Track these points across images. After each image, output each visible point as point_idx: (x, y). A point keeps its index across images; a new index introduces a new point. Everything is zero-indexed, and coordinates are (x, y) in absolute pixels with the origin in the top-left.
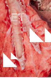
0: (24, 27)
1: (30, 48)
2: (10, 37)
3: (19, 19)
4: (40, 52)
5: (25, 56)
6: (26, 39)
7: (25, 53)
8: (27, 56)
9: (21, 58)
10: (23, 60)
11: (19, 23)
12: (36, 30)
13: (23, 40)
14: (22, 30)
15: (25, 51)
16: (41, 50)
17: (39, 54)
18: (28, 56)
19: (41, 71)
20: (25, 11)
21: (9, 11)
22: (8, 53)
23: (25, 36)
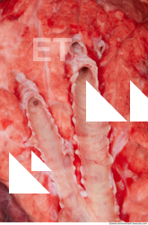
0: (68, 155)
1: (50, 93)
2: (115, 129)
3: (85, 179)
4: (21, 77)
5: (67, 69)
6: (63, 117)
7: (69, 79)
8: (63, 71)
9: (81, 65)
10: (74, 60)
11: (84, 170)
12: (28, 145)
13: (72, 116)
14: (75, 147)
15: (67, 86)
16: (17, 83)
17: (22, 71)
18: (58, 70)
20: (62, 206)
21: (117, 208)
22: (122, 85)
23: (65, 125)
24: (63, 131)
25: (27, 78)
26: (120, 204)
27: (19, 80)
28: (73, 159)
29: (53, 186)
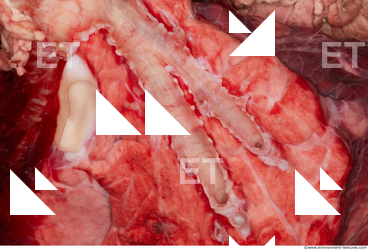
0: (202, 102)
1: (248, 162)
2: (167, 148)
3: (175, 84)
4: (283, 165)
5: (241, 194)
6: (223, 140)
7: (235, 184)
8: (246, 191)
9: (229, 203)
10: (237, 205)
11: (179, 93)
12: (246, 97)
13: (214, 144)
14: (197, 113)
15: (234, 176)
16: (285, 158)
17: (285, 172)
18: (250, 189)
19: (309, 226)
20: (186, 48)
21: (132, 66)
22: (181, 199)
23: (217, 132)
24: (216, 125)
25: (277, 168)
26: (130, 71)
27: (283, 161)
28: (196, 100)
29: (205, 65)
